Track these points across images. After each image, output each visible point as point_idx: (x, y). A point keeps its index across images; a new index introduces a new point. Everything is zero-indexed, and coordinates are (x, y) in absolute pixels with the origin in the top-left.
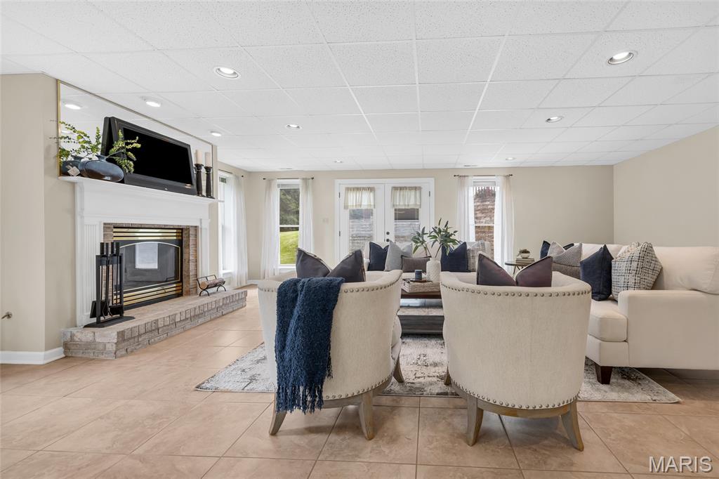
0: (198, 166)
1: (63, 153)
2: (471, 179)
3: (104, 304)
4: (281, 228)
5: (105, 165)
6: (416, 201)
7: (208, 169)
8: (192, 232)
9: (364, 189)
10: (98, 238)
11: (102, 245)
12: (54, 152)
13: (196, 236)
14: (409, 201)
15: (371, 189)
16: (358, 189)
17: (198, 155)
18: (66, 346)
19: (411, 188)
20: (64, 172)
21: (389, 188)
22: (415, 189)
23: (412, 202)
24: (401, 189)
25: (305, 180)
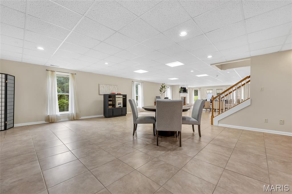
9: (210, 90)
15: (212, 90)
16: (209, 90)
19: (220, 89)
20: (179, 93)
21: (216, 89)
22: (221, 89)
23: (221, 92)
24: (218, 89)
25: (199, 88)
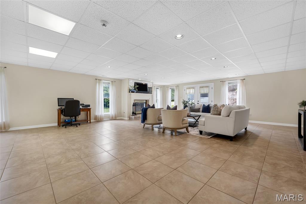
0: (149, 88)
1: (129, 89)
2: (227, 82)
3: (134, 112)
4: (172, 100)
5: (134, 91)
6: (207, 91)
7: (151, 88)
8: (148, 101)
9: (191, 88)
10: (133, 102)
11: (134, 103)
12: (128, 89)
13: (149, 102)
14: (205, 91)
15: (193, 88)
16: (190, 88)
17: (149, 86)
18: (129, 118)
19: (205, 87)
20: (129, 92)
21: (199, 87)
22: (207, 87)
23: (206, 91)
24: (202, 87)
25: (176, 86)
